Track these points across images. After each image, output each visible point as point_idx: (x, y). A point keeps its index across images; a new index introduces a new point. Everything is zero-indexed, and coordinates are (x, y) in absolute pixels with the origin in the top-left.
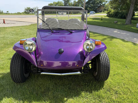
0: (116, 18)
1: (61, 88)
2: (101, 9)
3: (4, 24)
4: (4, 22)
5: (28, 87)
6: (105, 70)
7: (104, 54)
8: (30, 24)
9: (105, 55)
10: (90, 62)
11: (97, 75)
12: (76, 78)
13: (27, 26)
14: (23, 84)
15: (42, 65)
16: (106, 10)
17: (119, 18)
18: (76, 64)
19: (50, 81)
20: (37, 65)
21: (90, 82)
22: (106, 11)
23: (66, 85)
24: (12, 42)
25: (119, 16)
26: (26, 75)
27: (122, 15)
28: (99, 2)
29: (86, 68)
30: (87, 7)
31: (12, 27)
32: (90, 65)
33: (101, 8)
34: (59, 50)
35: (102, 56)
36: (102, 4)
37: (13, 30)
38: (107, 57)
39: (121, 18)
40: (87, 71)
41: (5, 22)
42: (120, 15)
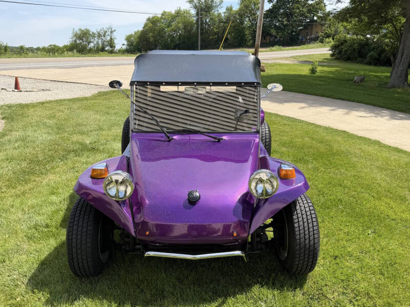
0: (361, 62)
1: (194, 290)
2: (314, 32)
3: (17, 94)
4: (17, 86)
5: (109, 288)
6: (305, 245)
7: (305, 202)
8: (95, 91)
9: (306, 205)
10: (269, 221)
11: (287, 257)
12: (231, 264)
13: (86, 99)
14: (96, 279)
15: (147, 233)
16: (328, 36)
17: (369, 64)
18: (232, 227)
19: (165, 271)
20: (135, 232)
21: (270, 276)
22: (331, 39)
23: (206, 283)
24: (50, 153)
25: (371, 56)
26: (104, 257)
27: (380, 55)
28: (305, 10)
29: (259, 239)
30: (270, 26)
31: (43, 103)
32: (271, 229)
33: (315, 30)
34: (189, 196)
35: (299, 211)
36: (315, 18)
37: (48, 113)
38: (313, 212)
39: (375, 65)
40: (259, 246)
41: (21, 86)
42: (372, 53)
